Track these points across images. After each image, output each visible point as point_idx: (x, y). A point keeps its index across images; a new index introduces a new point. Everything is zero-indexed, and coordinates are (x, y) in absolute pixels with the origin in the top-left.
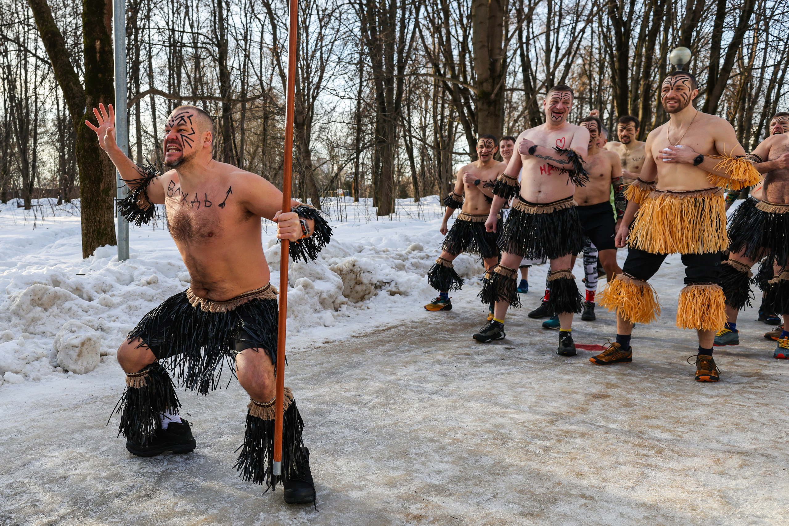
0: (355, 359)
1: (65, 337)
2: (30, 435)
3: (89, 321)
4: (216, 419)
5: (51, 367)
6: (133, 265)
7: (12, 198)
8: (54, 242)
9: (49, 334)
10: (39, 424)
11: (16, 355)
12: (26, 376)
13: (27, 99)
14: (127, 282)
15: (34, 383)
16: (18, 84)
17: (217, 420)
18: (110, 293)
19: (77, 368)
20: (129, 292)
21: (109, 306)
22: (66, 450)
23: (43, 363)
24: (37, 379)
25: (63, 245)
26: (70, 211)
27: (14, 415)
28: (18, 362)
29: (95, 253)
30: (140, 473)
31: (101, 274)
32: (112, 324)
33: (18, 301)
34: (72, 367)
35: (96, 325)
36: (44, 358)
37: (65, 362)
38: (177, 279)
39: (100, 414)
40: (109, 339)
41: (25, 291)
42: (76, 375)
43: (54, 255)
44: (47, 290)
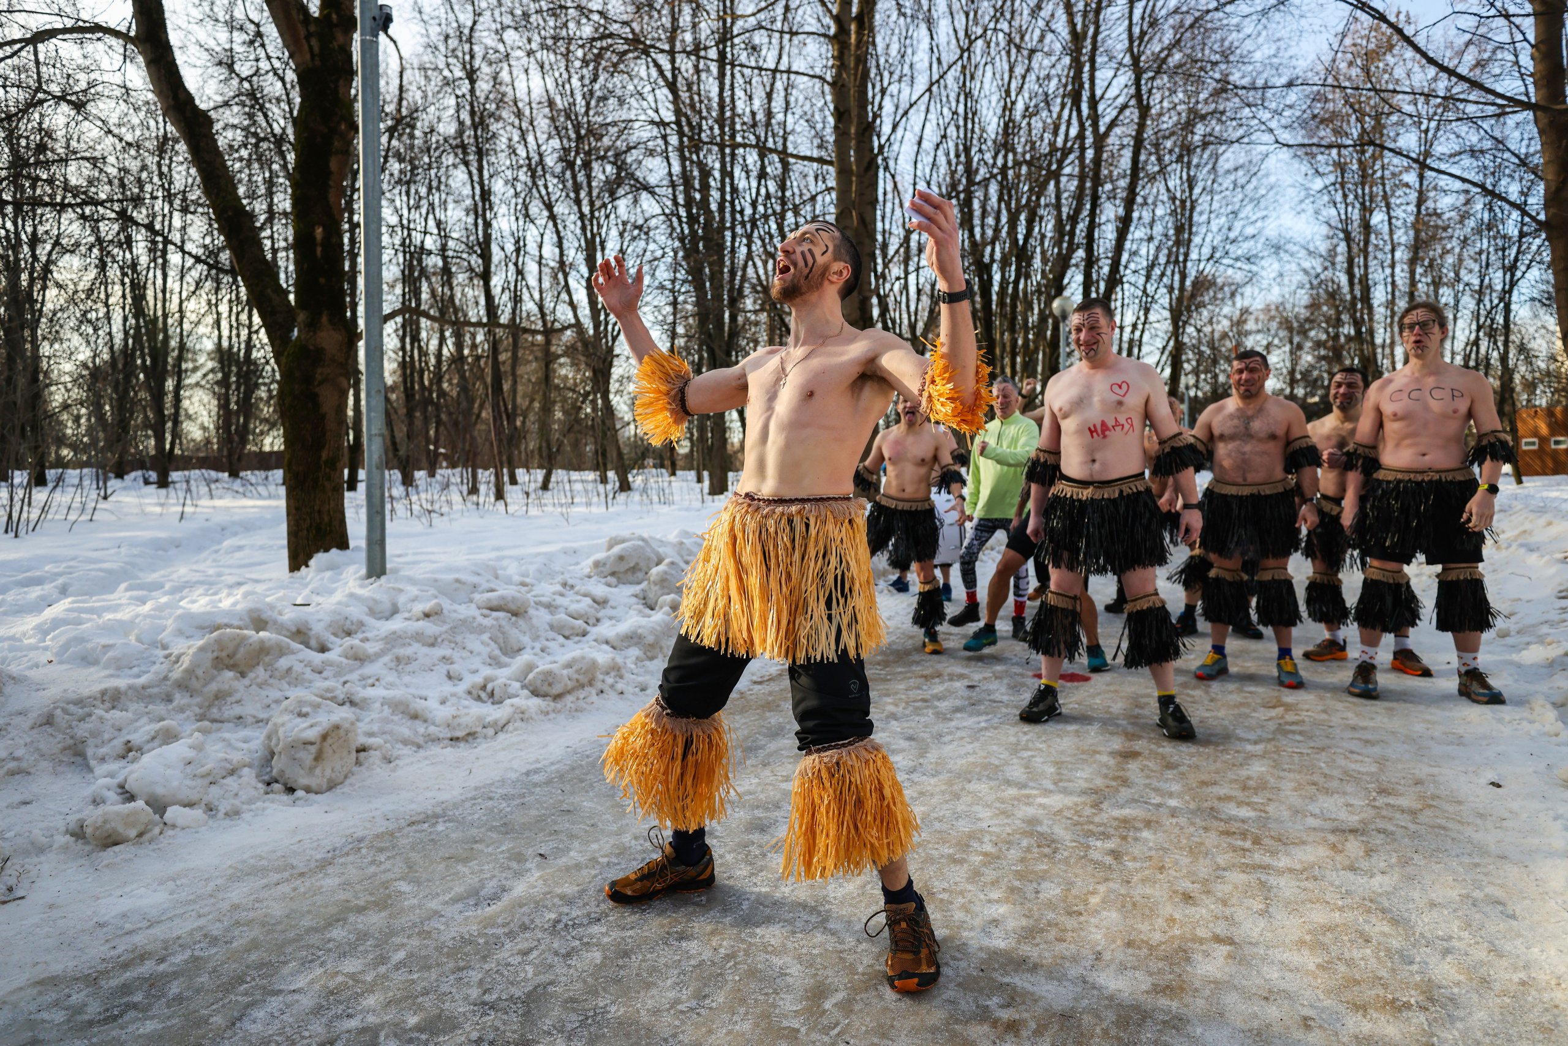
0: (773, 721)
1: (289, 726)
2: (235, 944)
3: (328, 690)
4: (594, 860)
5: (260, 785)
6: (396, 585)
7: (133, 470)
8: (220, 542)
9: (250, 720)
10: (251, 915)
11: (189, 769)
12: (210, 809)
13: (165, 316)
14: (387, 614)
15: (227, 822)
16: (150, 293)
17: (598, 862)
18: (360, 636)
19: (313, 782)
20: (394, 633)
21: (360, 658)
22: (319, 971)
23: (245, 779)
24: (234, 814)
25: (240, 548)
26: (241, 490)
27: (194, 901)
28: (193, 783)
29: (312, 562)
30: (484, 1003)
31: (339, 603)
32: (370, 692)
33: (186, 662)
34: (304, 781)
35: (342, 697)
36: (246, 770)
37: (288, 774)
38: (473, 606)
39: (375, 875)
40: (367, 720)
41: (200, 643)
42: (312, 796)
43: (229, 567)
44: (244, 638)
